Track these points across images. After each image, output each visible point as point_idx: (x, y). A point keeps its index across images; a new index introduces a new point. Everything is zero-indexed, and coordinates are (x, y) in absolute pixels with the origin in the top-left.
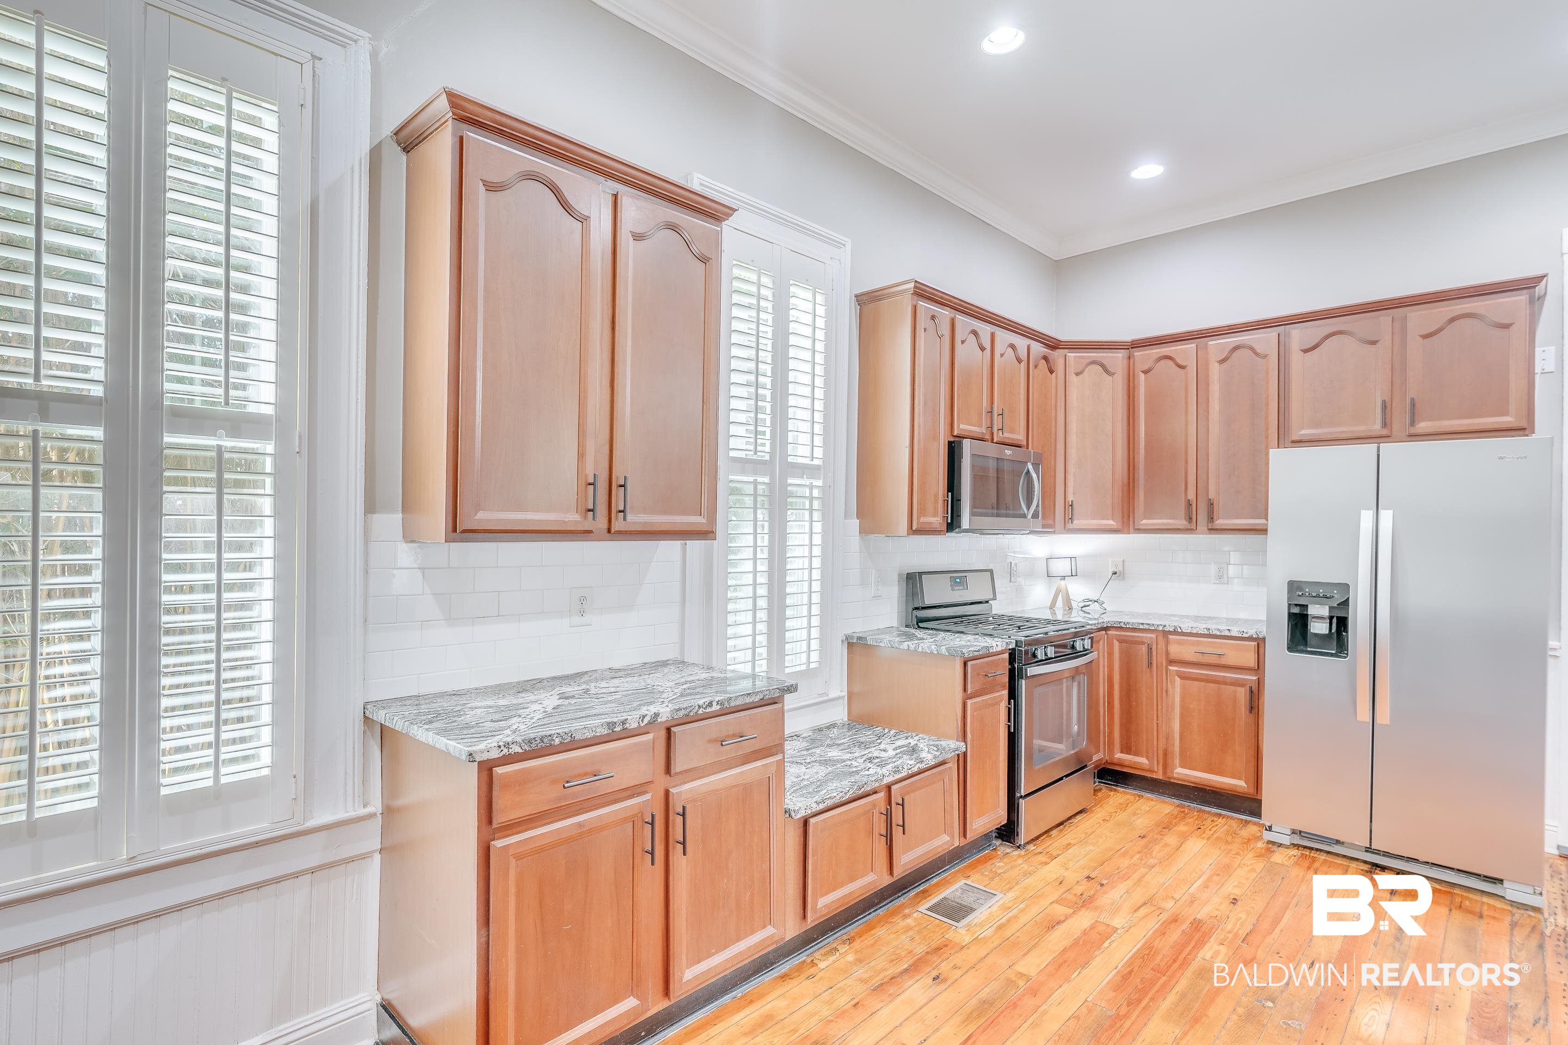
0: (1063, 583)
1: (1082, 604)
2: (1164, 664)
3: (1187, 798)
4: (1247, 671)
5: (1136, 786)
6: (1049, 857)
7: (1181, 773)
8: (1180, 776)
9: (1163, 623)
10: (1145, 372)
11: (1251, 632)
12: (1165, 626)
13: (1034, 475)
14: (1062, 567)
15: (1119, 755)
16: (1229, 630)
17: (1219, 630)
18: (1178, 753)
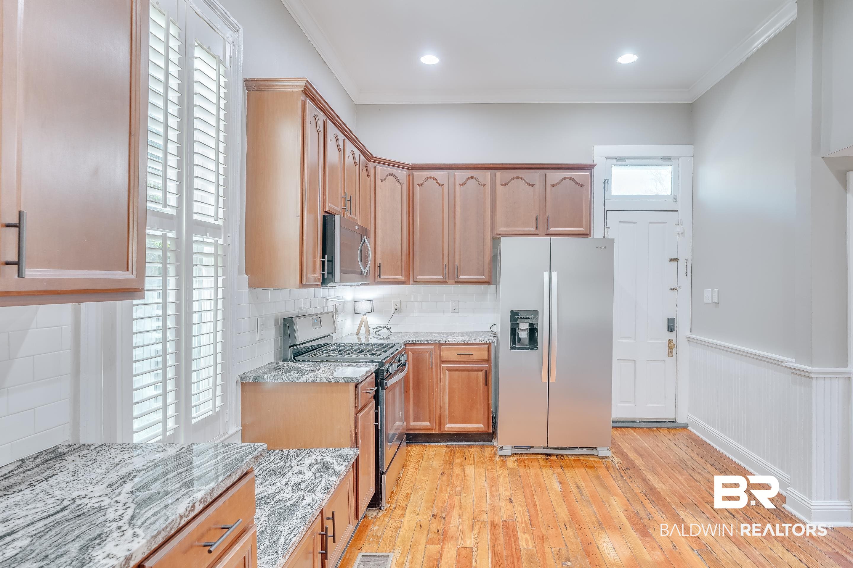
0: (365, 317)
1: (376, 330)
2: (439, 364)
3: (451, 441)
4: (483, 362)
5: (421, 440)
6: (402, 509)
7: (450, 427)
8: (449, 429)
9: (439, 339)
10: (420, 185)
11: (486, 340)
12: (440, 340)
13: (368, 244)
14: (364, 307)
15: (413, 424)
16: (475, 340)
17: (469, 340)
18: (447, 415)
